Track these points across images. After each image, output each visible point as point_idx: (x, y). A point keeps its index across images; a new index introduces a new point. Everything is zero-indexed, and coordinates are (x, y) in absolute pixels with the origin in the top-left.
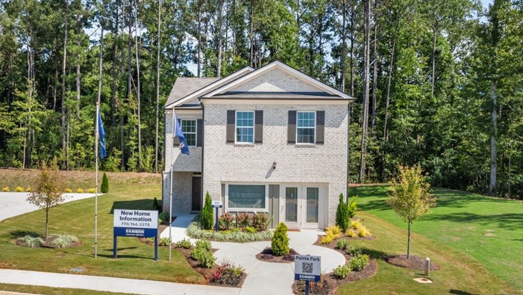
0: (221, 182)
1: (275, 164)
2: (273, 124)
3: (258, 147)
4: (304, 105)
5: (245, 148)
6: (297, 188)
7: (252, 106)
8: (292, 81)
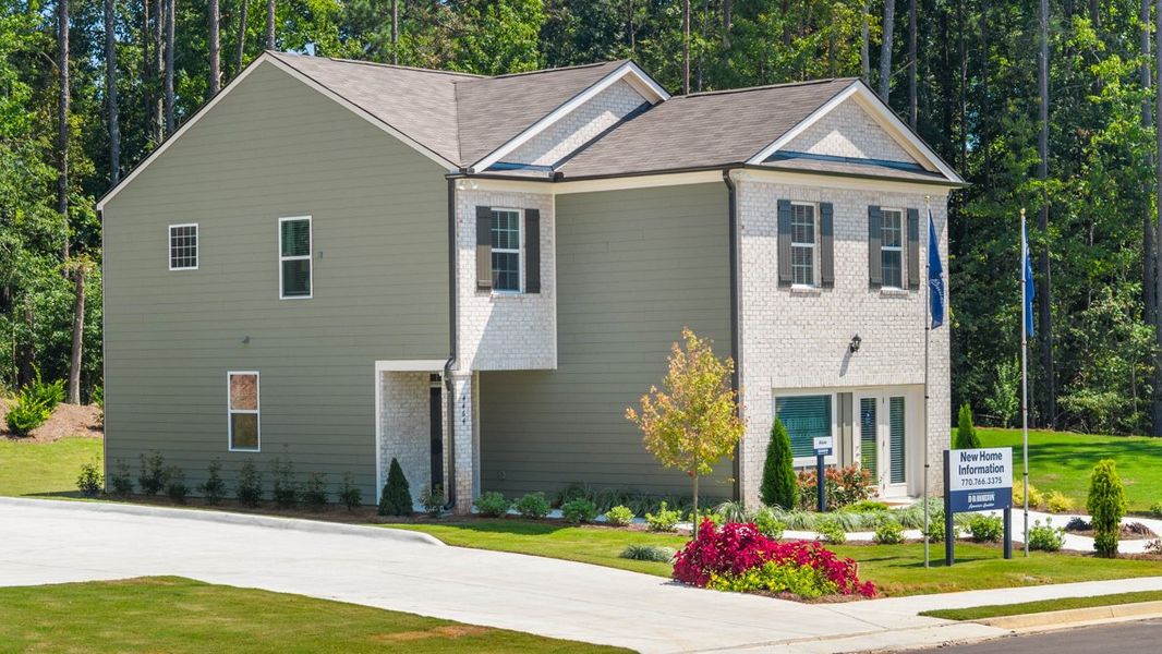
0: (773, 389)
1: (856, 339)
2: (848, 238)
3: (826, 295)
4: (891, 194)
5: (808, 299)
6: (874, 400)
7: (815, 190)
8: (873, 132)
